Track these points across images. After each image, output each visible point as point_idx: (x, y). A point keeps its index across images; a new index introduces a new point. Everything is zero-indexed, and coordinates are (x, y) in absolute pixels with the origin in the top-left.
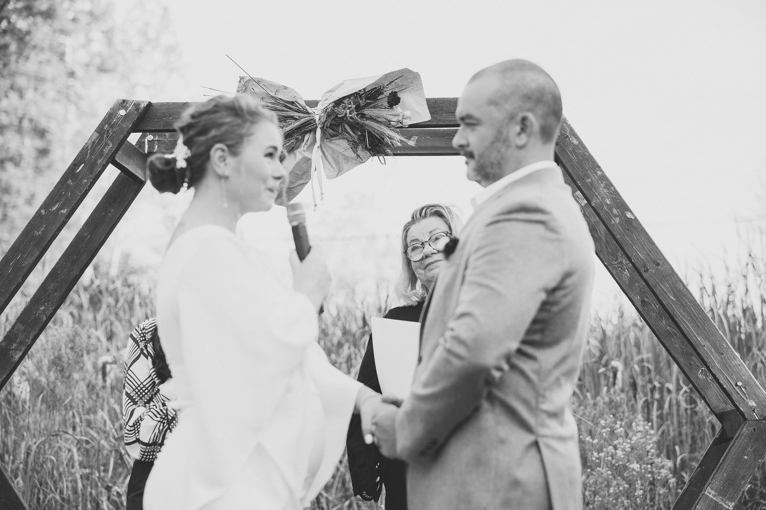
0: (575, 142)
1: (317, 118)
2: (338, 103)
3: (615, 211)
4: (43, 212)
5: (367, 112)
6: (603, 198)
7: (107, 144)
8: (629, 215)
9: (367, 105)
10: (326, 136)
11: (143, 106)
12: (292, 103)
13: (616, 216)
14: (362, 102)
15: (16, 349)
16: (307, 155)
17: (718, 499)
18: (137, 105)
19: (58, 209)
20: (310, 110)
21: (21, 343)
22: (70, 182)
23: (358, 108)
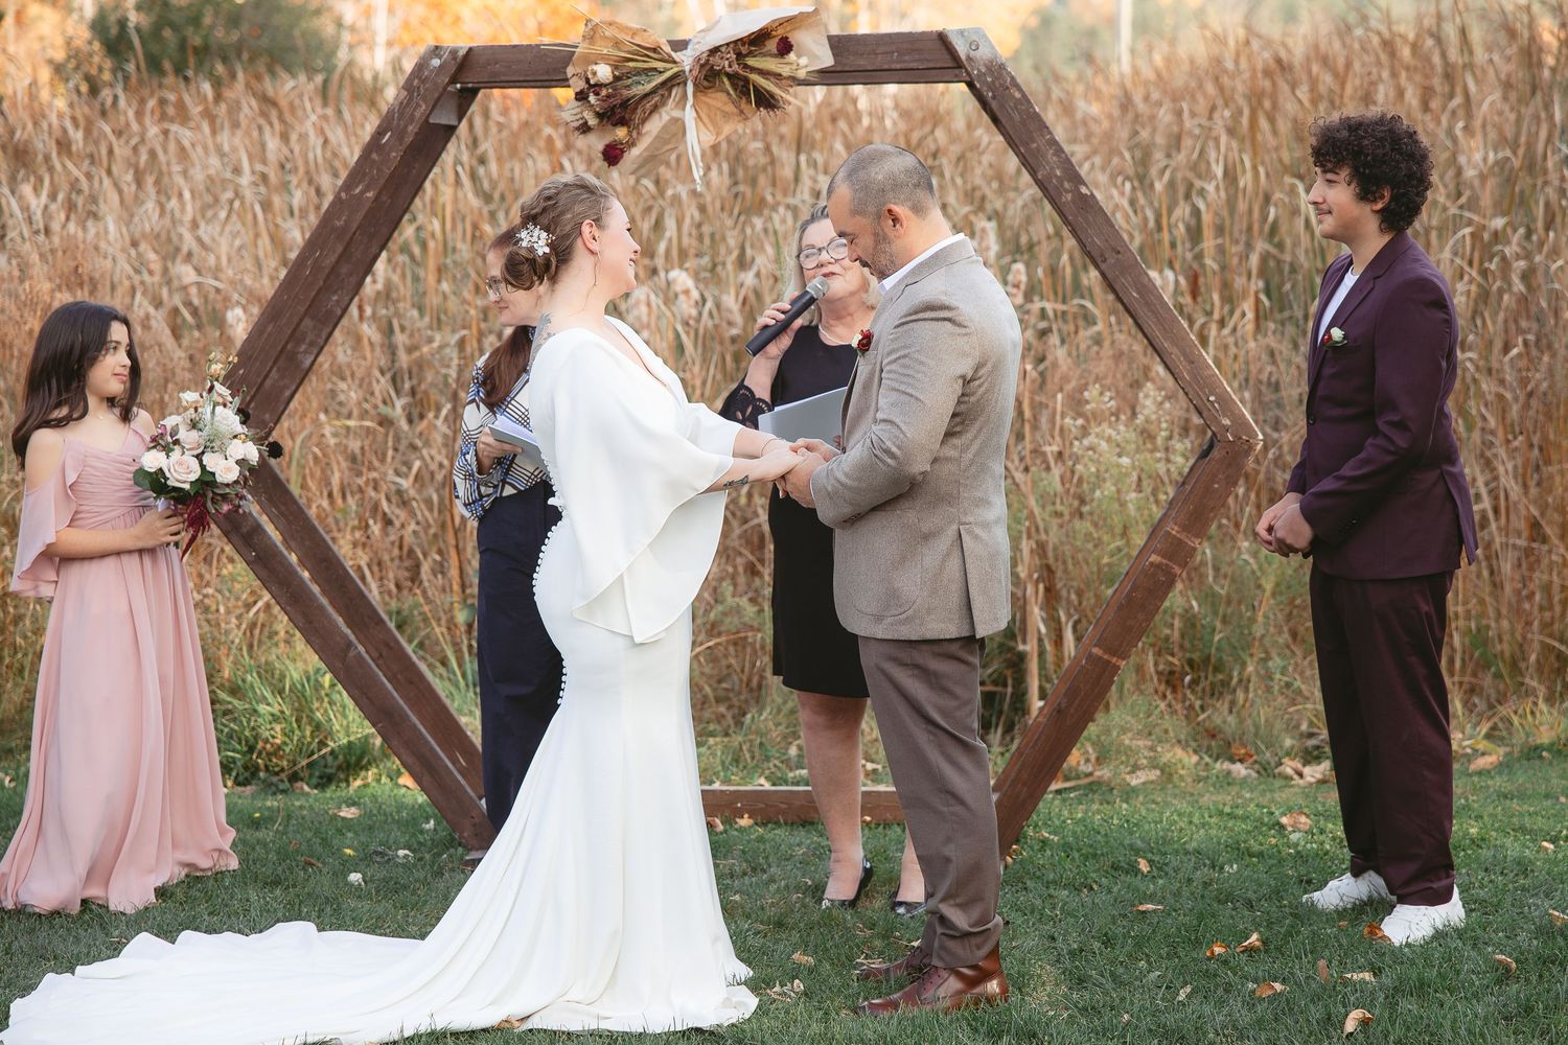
0: (1018, 95)
1: (687, 69)
2: (714, 51)
3: (1067, 185)
4: (343, 195)
5: (751, 62)
6: (1052, 169)
7: (418, 105)
8: (1084, 190)
9: (750, 54)
10: (699, 88)
11: (461, 53)
12: (654, 50)
13: (1067, 191)
14: (744, 50)
15: (306, 352)
16: (676, 114)
17: (1182, 536)
18: (454, 52)
19: (363, 192)
20: (676, 56)
21: (312, 344)
22: (374, 156)
23: (739, 55)
